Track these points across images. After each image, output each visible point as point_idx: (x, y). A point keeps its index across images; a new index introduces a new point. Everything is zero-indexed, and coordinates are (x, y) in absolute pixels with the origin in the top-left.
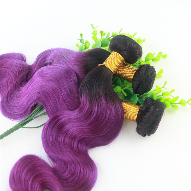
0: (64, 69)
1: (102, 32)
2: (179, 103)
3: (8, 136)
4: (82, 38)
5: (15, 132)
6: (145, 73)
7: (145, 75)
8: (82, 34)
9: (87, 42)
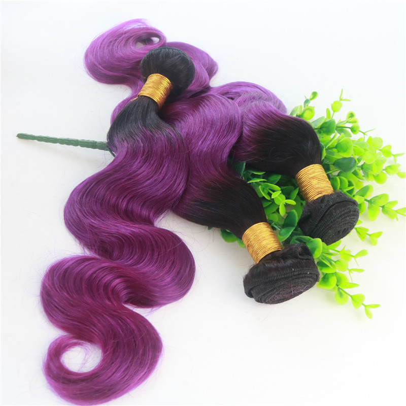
0: (235, 119)
1: (352, 115)
2: (351, 296)
3: (85, 148)
4: (311, 99)
5: (97, 150)
6: (330, 207)
7: (328, 209)
8: (318, 93)
9: (311, 110)
